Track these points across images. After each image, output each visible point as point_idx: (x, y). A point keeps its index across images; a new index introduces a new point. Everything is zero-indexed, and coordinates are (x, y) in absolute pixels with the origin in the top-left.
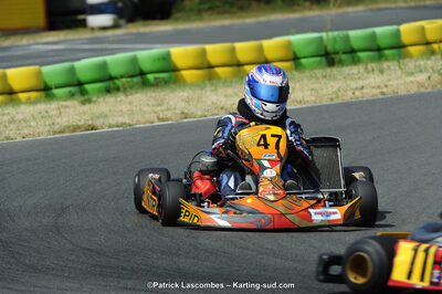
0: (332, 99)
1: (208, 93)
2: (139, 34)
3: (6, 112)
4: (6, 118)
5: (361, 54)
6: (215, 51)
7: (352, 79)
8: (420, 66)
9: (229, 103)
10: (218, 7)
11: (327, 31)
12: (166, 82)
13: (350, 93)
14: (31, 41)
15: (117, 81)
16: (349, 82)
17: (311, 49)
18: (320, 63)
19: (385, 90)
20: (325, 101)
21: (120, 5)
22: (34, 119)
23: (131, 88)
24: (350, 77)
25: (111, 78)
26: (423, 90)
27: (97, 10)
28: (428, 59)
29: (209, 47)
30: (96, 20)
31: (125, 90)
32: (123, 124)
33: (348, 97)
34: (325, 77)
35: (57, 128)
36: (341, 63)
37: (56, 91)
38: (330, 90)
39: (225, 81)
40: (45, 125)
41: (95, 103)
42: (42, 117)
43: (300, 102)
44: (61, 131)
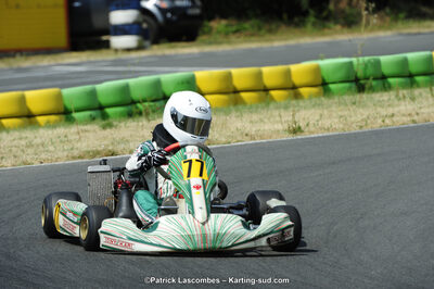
0: (361, 127)
1: (234, 119)
2: (164, 56)
3: (24, 135)
4: (23, 142)
5: (390, 80)
6: (241, 75)
7: (382, 107)
9: (254, 129)
10: (245, 29)
11: (357, 56)
13: (380, 121)
14: (52, 62)
15: (138, 105)
16: (379, 109)
17: (340, 75)
18: (350, 88)
19: (416, 118)
20: (355, 129)
21: (145, 26)
22: (53, 143)
23: (154, 111)
24: (380, 104)
25: (134, 102)
27: (122, 30)
29: (235, 71)
30: (119, 41)
31: (147, 114)
33: (377, 125)
34: (354, 103)
35: (76, 153)
36: (372, 89)
37: (75, 115)
38: (359, 118)
39: (251, 107)
40: (64, 150)
41: (116, 127)
42: (61, 141)
43: (328, 129)
44: (80, 157)
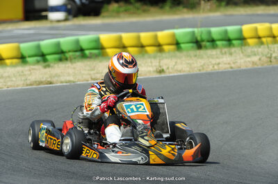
0: (200, 70)
5: (218, 43)
6: (128, 38)
7: (212, 58)
8: (254, 51)
11: (198, 27)
12: (97, 56)
13: (211, 67)
14: (14, 27)
15: (66, 55)
16: (211, 60)
17: (188, 38)
18: (192, 47)
19: (233, 65)
20: (196, 71)
21: (69, 7)
22: (15, 76)
23: (75, 58)
24: (212, 57)
25: (63, 52)
26: (256, 66)
27: (55, 9)
28: (259, 47)
29: (124, 35)
30: (53, 16)
31: (71, 60)
32: (69, 81)
33: (210, 69)
34: (196, 56)
35: (28, 82)
36: (206, 47)
37: (28, 59)
38: (199, 65)
40: (21, 80)
41: (52, 67)
42: (20, 75)
43: (180, 71)
44: (31, 85)
